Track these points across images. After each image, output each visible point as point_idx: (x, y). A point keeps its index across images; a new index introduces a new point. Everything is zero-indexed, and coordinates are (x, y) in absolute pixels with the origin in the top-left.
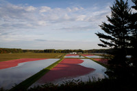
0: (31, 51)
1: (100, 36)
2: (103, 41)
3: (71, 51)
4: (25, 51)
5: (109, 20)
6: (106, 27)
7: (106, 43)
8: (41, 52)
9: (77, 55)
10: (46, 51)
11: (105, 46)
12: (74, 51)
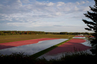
1: (86, 22)
2: (89, 26)
3: (79, 34)
8: (58, 34)
10: (61, 33)
11: (91, 30)
12: (82, 33)
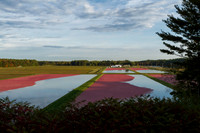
0: (50, 63)
1: (165, 36)
2: (169, 46)
3: (113, 63)
4: (42, 63)
5: (179, 12)
6: (174, 24)
7: (173, 48)
8: (67, 64)
9: (123, 68)
10: (74, 63)
11: (172, 53)
12: (118, 63)
